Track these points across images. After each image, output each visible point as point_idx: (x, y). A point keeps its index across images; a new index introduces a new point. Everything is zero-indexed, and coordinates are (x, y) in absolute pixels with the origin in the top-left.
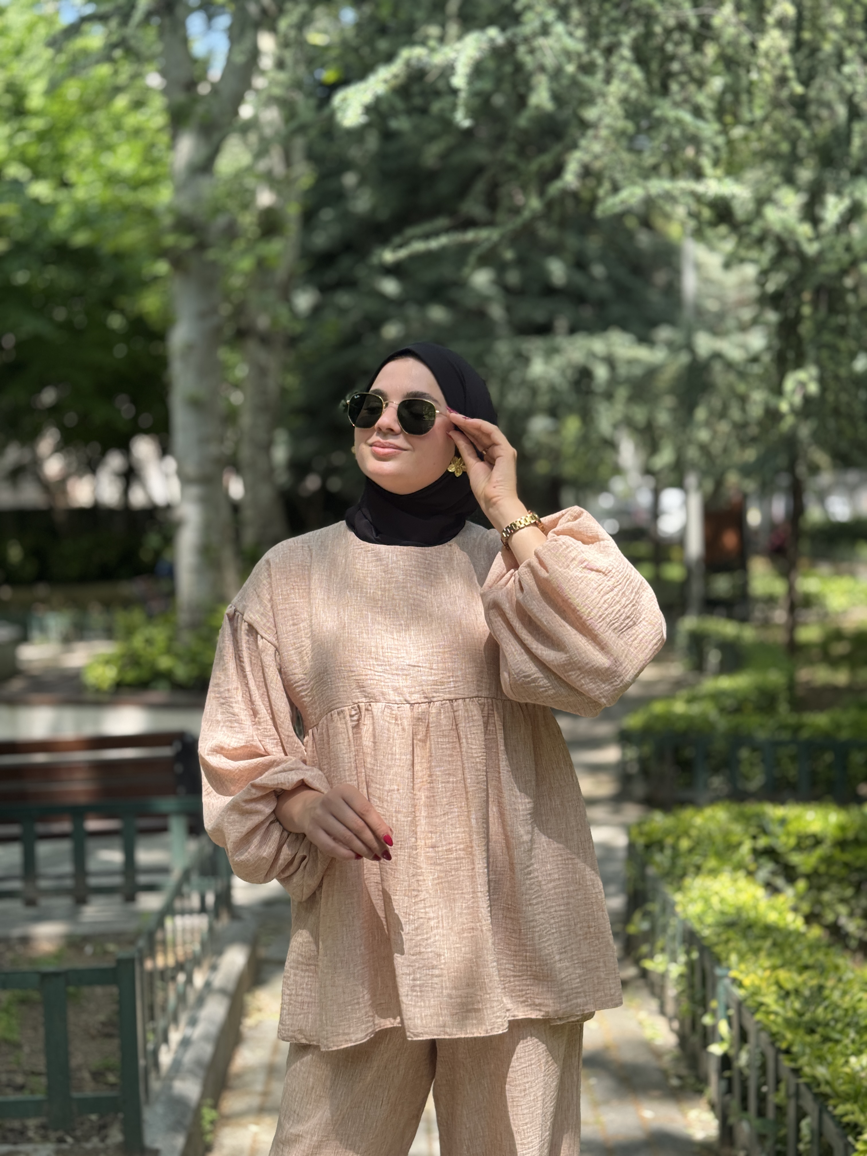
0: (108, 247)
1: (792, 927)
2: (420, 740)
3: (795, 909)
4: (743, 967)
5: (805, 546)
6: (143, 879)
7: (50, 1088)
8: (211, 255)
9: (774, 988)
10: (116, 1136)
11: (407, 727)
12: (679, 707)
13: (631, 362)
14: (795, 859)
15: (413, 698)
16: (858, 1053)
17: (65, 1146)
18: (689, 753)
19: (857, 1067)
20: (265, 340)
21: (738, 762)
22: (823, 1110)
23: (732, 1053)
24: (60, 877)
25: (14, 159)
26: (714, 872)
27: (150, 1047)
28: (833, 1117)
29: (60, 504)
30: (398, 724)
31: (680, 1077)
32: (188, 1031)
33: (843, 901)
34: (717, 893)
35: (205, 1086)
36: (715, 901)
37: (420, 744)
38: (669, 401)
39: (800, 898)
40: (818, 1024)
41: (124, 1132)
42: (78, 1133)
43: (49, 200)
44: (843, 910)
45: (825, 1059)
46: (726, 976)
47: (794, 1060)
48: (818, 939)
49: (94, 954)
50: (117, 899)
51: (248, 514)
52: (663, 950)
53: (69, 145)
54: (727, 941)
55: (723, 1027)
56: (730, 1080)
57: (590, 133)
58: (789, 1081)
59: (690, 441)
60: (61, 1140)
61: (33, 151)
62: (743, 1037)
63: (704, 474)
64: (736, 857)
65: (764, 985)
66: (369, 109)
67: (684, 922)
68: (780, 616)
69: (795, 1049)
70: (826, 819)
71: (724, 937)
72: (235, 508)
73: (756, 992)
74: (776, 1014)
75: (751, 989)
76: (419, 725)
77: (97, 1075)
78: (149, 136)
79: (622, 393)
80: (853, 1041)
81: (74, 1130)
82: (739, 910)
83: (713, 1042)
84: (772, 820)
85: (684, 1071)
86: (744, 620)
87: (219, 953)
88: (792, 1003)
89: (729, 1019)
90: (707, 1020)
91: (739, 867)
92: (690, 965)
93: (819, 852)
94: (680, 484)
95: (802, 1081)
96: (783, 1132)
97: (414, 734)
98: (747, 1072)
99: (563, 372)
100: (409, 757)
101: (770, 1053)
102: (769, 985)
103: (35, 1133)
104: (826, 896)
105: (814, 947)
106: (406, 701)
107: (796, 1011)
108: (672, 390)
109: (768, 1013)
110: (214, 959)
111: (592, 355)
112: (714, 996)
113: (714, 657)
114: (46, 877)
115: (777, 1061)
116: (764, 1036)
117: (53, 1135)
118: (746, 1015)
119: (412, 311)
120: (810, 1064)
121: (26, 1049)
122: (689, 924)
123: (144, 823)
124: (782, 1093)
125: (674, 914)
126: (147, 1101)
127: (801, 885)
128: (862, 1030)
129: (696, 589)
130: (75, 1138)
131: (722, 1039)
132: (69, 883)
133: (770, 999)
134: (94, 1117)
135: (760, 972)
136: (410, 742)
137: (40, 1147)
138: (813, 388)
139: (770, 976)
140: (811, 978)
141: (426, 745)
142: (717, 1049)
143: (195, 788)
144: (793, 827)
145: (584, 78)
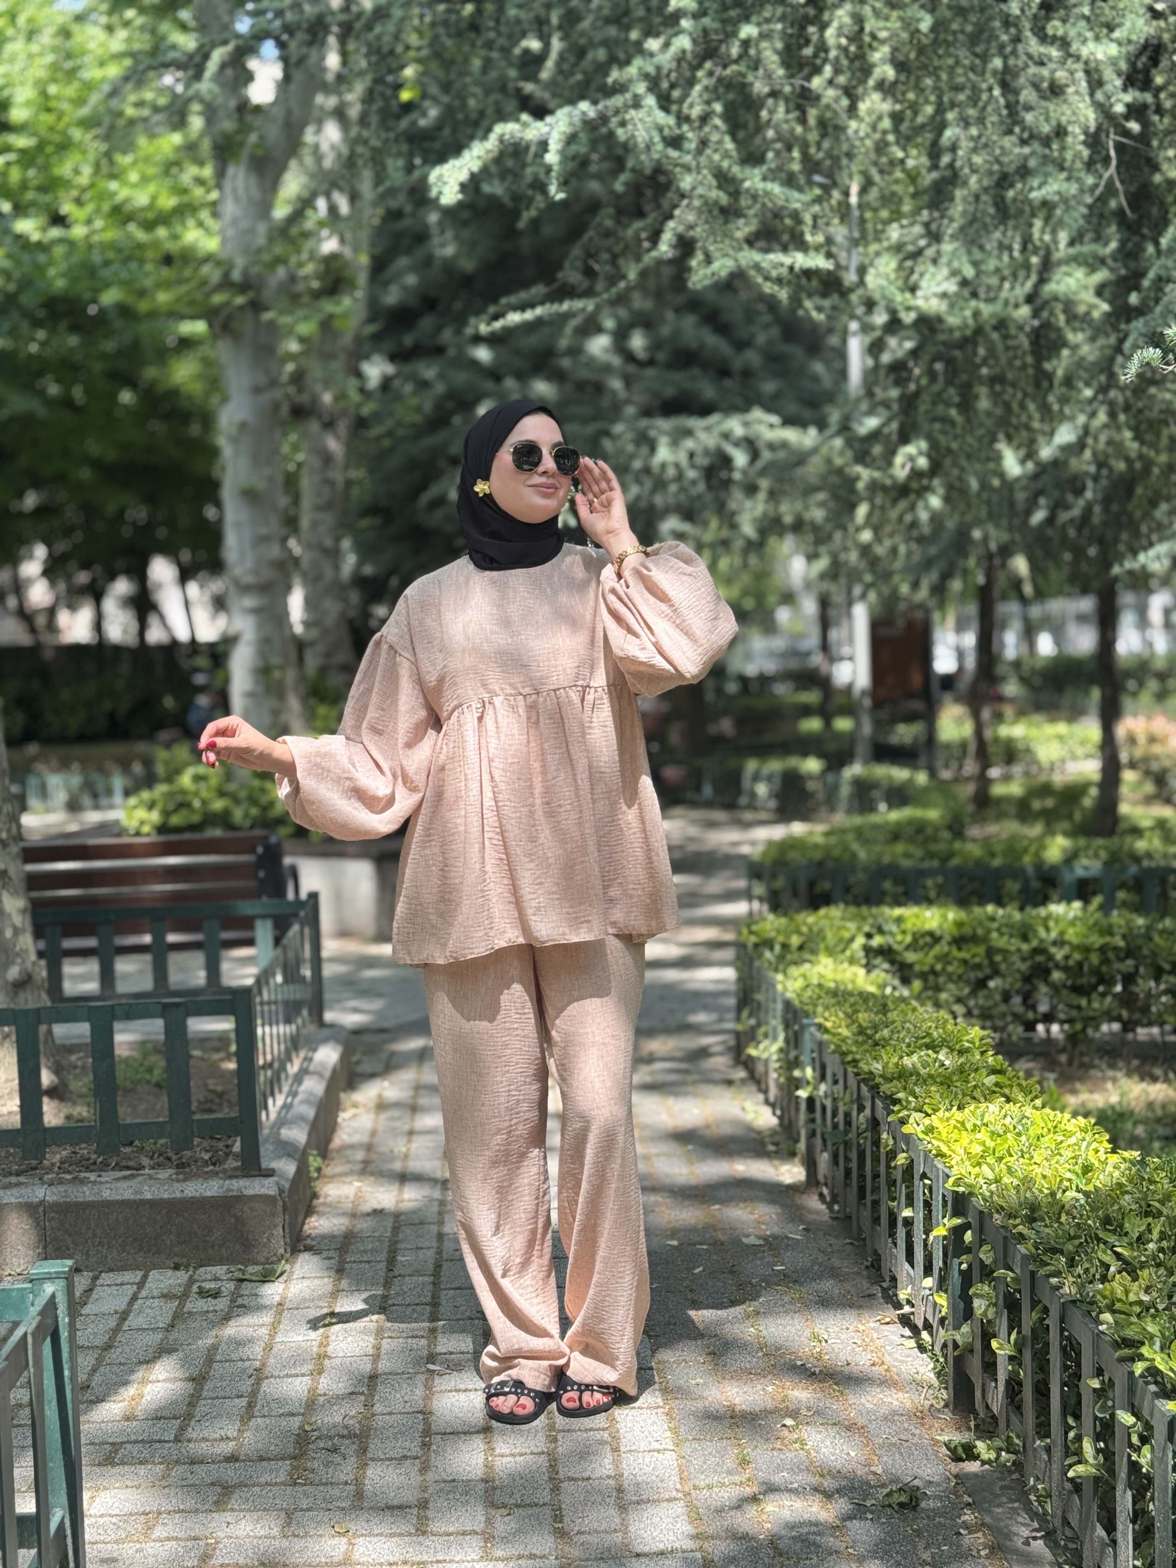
4: (827, 1014)
8: (269, 316)
14: (911, 957)
23: (815, 1090)
33: (959, 1000)
34: (818, 974)
35: (312, 1133)
36: (817, 980)
46: (812, 1024)
54: (818, 999)
55: (808, 1073)
57: (684, 202)
59: (849, 544)
62: (823, 1072)
64: (847, 952)
66: (463, 187)
67: (784, 997)
70: (944, 917)
72: (298, 646)
76: (531, 711)
83: (801, 1088)
84: (889, 921)
87: (313, 1050)
89: (813, 1062)
90: (797, 1073)
92: (787, 1037)
93: (937, 950)
97: (528, 719)
98: (825, 1102)
99: (690, 458)
106: (520, 693)
110: (308, 1053)
111: (728, 438)
116: (837, 1061)
119: (510, 384)
131: (807, 1085)
138: (923, 462)
142: (803, 1093)
143: (280, 892)
144: (908, 926)
145: (673, 153)
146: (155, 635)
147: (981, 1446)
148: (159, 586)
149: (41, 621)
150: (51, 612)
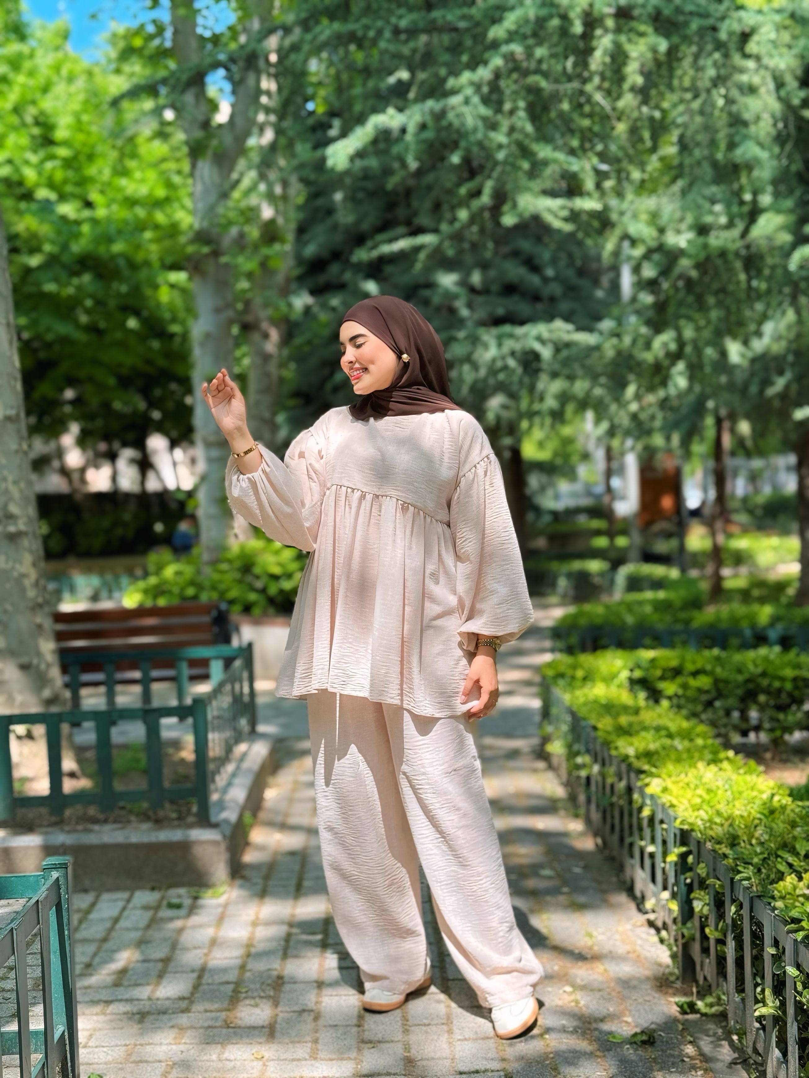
8: (225, 259)
14: (661, 685)
25: (43, 184)
38: (604, 381)
43: (74, 218)
46: (588, 726)
61: (59, 175)
64: (616, 681)
89: (589, 752)
99: (515, 355)
127: (665, 704)
142: (582, 773)
146: (152, 485)
147: (700, 1004)
148: (155, 452)
149: (76, 476)
150: (83, 470)
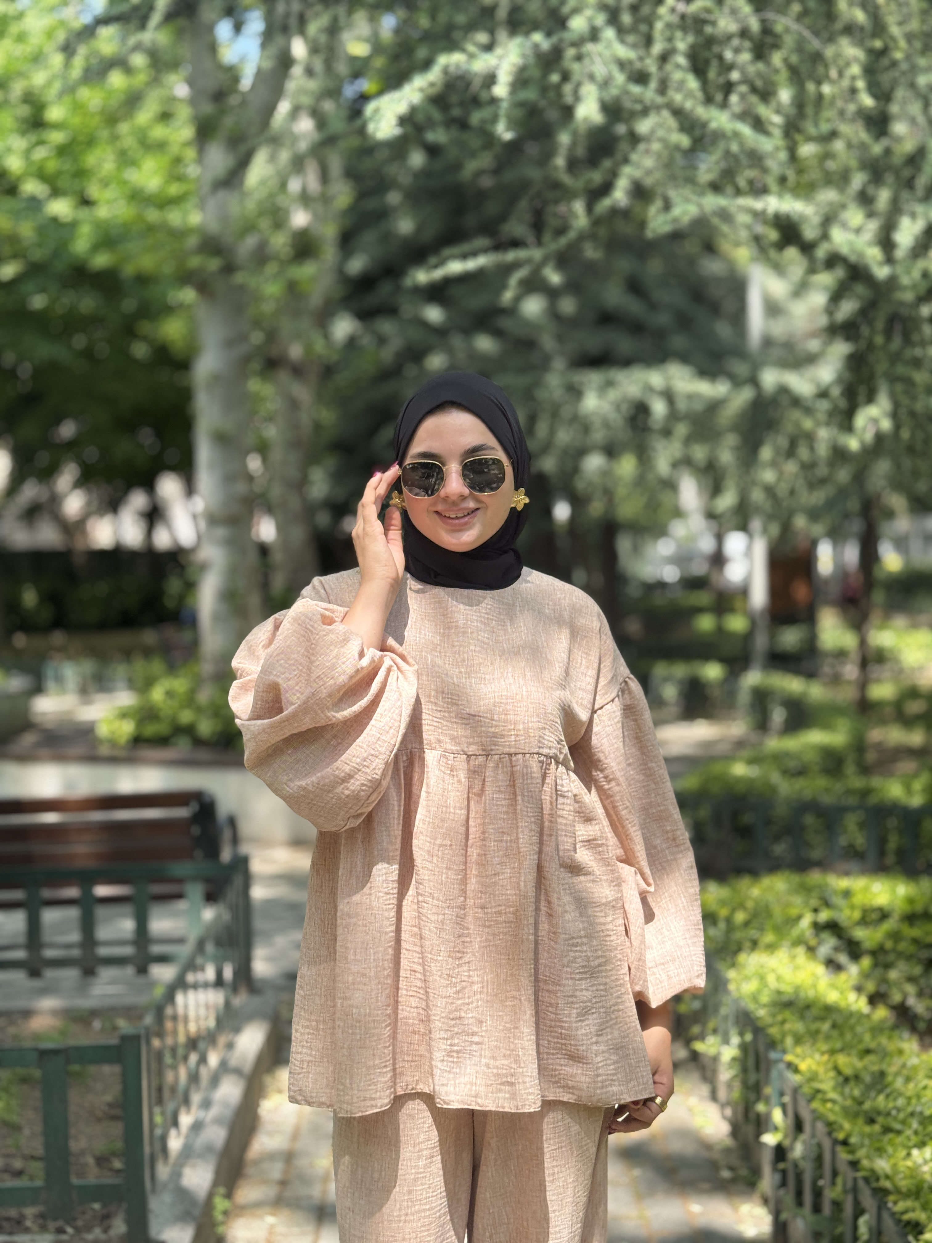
0: (129, 270)
1: (854, 1007)
2: (475, 794)
3: (859, 989)
4: (799, 1050)
5: (878, 597)
6: (156, 949)
7: (48, 1174)
8: (239, 278)
9: (832, 1074)
10: (119, 1227)
11: (463, 780)
12: (740, 769)
13: (690, 397)
14: (860, 934)
15: (470, 749)
16: (921, 1145)
17: (64, 1237)
18: (747, 818)
19: (920, 1161)
20: (297, 371)
21: (803, 828)
22: (881, 1206)
23: (787, 1143)
24: (68, 946)
25: (31, 175)
26: (771, 948)
27: (158, 1132)
28: (893, 1214)
29: (79, 545)
30: (453, 776)
31: (731, 1168)
32: (201, 1114)
33: (911, 979)
34: (773, 970)
35: (218, 1173)
36: (771, 979)
37: (476, 798)
38: (731, 440)
39: (865, 976)
40: (879, 1113)
41: (128, 1222)
42: (80, 1223)
43: (69, 219)
44: (911, 989)
45: (885, 1151)
46: (781, 1060)
47: (852, 1152)
48: (883, 1021)
49: (103, 1030)
50: (129, 971)
51: (278, 557)
52: (715, 1031)
53: (91, 159)
54: (783, 1022)
55: (777, 1116)
56: (784, 1172)
57: (642, 147)
58: (847, 1174)
59: (754, 483)
60: (60, 1231)
61: (52, 166)
62: (798, 1126)
63: (770, 518)
64: (795, 932)
65: (821, 1070)
66: (403, 121)
67: (736, 1001)
68: (851, 671)
69: (853, 1140)
70: (893, 892)
71: (779, 1018)
72: (264, 550)
73: (813, 1077)
74: (833, 1101)
75: (808, 1075)
76: (475, 778)
77: (102, 1161)
78: (174, 149)
79: (681, 429)
80: (916, 1133)
81: (75, 1219)
82: (797, 989)
83: (766, 1131)
84: (835, 892)
85: (735, 1161)
86: (811, 675)
87: (237, 1030)
88: (852, 1090)
89: (784, 1107)
90: (761, 1107)
91: (799, 942)
92: (744, 1047)
93: (886, 926)
94: (743, 527)
95: (860, 1174)
96: (839, 1230)
97: (469, 788)
98: (802, 1164)
99: (618, 407)
100: (464, 812)
101: (827, 1144)
102: (826, 1071)
103: (33, 1222)
104: (893, 975)
105: (877, 1030)
106: (463, 751)
107: (854, 1099)
108: (735, 428)
109: (825, 1101)
110: (231, 1036)
111: (649, 389)
112: (767, 1082)
113: (778, 716)
114: (52, 946)
115: (834, 1153)
116: (820, 1127)
117: (52, 1225)
118: (802, 1103)
119: (457, 341)
120: (868, 1157)
121: (27, 1132)
122: (743, 1004)
123: (157, 889)
124: (839, 1188)
125: (726, 992)
126: (154, 1190)
127: (866, 962)
128: (926, 1120)
129: (761, 642)
130: (75, 1228)
131: (776, 1129)
132: (76, 953)
133: (827, 1084)
134: (96, 1206)
135: (817, 1056)
136: (466, 796)
137: (37, 1237)
138: (886, 425)
139: (829, 1060)
140: (873, 1063)
141: (481, 800)
142: (770, 1139)
143: (213, 852)
144: (858, 899)
145: (636, 89)
146: (161, 540)
148: (168, 501)
150: (83, 521)
